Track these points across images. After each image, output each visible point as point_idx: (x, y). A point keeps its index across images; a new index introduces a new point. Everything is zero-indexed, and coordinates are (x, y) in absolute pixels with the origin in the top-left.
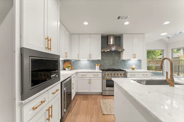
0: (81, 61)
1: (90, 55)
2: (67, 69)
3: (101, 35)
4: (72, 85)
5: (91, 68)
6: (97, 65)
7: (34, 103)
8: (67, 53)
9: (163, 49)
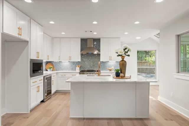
0: (63, 63)
1: (70, 57)
2: (49, 70)
3: (80, 39)
4: (52, 82)
5: (72, 69)
6: (77, 66)
7: (34, 80)
8: (48, 56)
9: (155, 50)
